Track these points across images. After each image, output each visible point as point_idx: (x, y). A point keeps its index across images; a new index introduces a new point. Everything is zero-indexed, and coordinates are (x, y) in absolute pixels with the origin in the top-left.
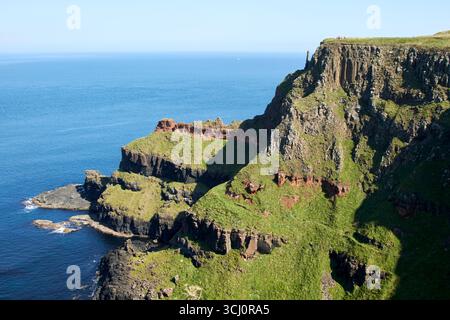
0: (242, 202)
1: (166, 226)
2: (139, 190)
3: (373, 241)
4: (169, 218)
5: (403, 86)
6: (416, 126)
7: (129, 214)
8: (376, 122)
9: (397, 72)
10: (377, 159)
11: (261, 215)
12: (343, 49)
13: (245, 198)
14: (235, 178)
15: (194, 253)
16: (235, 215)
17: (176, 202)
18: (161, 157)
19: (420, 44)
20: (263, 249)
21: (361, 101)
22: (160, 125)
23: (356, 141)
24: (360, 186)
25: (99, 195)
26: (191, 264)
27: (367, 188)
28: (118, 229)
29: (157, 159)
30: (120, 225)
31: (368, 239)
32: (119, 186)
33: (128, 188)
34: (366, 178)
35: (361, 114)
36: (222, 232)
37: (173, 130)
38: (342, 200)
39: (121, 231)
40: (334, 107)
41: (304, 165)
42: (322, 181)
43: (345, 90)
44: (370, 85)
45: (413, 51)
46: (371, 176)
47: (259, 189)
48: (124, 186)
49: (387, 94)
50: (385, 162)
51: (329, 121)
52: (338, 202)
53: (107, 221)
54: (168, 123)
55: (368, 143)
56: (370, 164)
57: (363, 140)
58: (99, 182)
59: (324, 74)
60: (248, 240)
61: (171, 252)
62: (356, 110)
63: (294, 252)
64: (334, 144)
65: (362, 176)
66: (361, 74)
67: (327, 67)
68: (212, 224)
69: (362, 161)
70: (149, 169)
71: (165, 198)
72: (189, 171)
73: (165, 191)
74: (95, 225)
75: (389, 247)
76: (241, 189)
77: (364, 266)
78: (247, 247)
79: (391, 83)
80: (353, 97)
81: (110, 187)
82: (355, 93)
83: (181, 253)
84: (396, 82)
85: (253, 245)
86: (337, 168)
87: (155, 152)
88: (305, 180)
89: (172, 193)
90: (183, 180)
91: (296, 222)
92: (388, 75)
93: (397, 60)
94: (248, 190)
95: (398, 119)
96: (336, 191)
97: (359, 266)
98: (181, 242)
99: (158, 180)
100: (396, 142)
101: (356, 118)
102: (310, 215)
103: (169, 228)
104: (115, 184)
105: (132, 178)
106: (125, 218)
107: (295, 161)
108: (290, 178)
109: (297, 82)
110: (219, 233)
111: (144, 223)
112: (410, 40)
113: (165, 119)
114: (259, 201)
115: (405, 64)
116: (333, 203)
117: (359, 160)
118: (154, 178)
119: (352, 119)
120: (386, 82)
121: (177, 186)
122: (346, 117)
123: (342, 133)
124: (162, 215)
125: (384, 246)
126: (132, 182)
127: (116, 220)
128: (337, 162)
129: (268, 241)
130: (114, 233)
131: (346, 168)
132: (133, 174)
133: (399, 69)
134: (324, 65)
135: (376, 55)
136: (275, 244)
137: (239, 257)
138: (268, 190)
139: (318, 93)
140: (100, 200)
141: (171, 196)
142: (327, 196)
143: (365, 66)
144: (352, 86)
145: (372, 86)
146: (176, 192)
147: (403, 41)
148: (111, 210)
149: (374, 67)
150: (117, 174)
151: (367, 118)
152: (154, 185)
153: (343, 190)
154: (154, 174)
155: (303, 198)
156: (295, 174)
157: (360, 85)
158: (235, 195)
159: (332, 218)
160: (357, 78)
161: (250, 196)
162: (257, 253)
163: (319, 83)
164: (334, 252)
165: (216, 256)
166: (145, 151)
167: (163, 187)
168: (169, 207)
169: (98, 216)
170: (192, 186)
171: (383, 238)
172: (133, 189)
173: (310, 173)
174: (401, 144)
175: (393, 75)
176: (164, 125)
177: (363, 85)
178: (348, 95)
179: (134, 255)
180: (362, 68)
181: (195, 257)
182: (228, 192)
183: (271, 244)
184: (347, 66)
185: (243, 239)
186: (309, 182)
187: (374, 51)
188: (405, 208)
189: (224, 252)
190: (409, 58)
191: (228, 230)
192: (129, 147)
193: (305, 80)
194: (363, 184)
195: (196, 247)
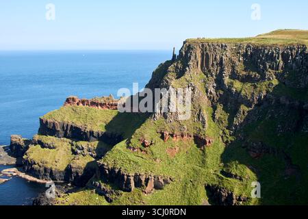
0: (140, 154)
1: (77, 173)
2: (54, 148)
3: (236, 176)
4: (79, 168)
5: (245, 70)
6: (256, 97)
7: (49, 166)
8: (228, 95)
9: (239, 61)
10: (231, 120)
11: (155, 162)
12: (203, 46)
13: (142, 151)
14: (133, 136)
15: (106, 192)
16: (136, 163)
17: (84, 155)
18: (70, 123)
19: (253, 42)
20: (158, 187)
21: (216, 81)
22: (68, 100)
23: (215, 108)
24: (220, 138)
25: (24, 153)
26: (105, 200)
27: (225, 140)
28: (40, 177)
29: (67, 125)
30: (42, 174)
31: (232, 175)
32: (39, 146)
33: (46, 147)
34: (224, 133)
35: (217, 89)
36: (128, 176)
37: (78, 104)
38: (209, 149)
39: (42, 178)
40: (199, 85)
41: (181, 126)
42: (194, 136)
43: (204, 73)
44: (222, 70)
45: (249, 46)
46: (227, 131)
47: (151, 144)
48: (43, 146)
49: (234, 76)
50: (236, 122)
51: (196, 95)
52: (207, 151)
53: (32, 172)
54: (74, 100)
55: (223, 109)
56: (226, 123)
57: (220, 108)
58: (22, 143)
59: (191, 63)
60: (147, 180)
61: (88, 192)
62: (213, 87)
63: (179, 187)
64: (200, 111)
65: (221, 132)
66: (215, 63)
67: (192, 58)
68: (120, 171)
69: (220, 121)
70: (62, 132)
71: (74, 153)
72: (92, 133)
73: (74, 148)
74: (22, 175)
75: (247, 179)
76: (139, 145)
77: (232, 194)
78: (147, 185)
79: (236, 68)
80: (210, 78)
81: (32, 147)
82: (212, 76)
83: (96, 193)
84: (240, 68)
85: (151, 184)
86: (203, 127)
87: (65, 120)
88: (182, 136)
89: (80, 149)
90: (87, 139)
91: (179, 166)
92: (234, 63)
93: (239, 53)
94: (144, 144)
95: (243, 92)
96: (205, 142)
97: (228, 194)
98: (95, 185)
99: (69, 140)
100: (243, 108)
101: (214, 92)
102: (188, 160)
103: (80, 174)
104: (35, 144)
105: (49, 139)
106: (45, 169)
107: (175, 123)
108: (172, 135)
109: (171, 68)
110: (126, 177)
111: (60, 172)
112: (246, 39)
113: (71, 97)
114: (152, 152)
115: (245, 55)
116: (204, 151)
117: (218, 121)
118: (65, 139)
119: (211, 93)
120: (233, 67)
121: (83, 144)
122: (207, 92)
123: (205, 103)
124: (73, 165)
125: (244, 179)
126: (49, 142)
127: (39, 171)
128: (204, 123)
129: (161, 180)
130: (38, 180)
131: (210, 127)
132: (49, 137)
133: (241, 59)
134: (190, 57)
135: (225, 49)
136: (166, 182)
137: (141, 193)
138: (158, 144)
139: (187, 76)
140: (25, 157)
141: (79, 151)
142: (198, 146)
143: (218, 57)
144: (210, 71)
145: (223, 70)
146: (83, 149)
147: (241, 40)
148: (35, 164)
149: (224, 58)
150: (37, 137)
151: (221, 92)
152: (66, 144)
153: (209, 142)
154: (65, 136)
155: (182, 149)
156: (175, 132)
157: (215, 70)
158: (134, 149)
159: (204, 162)
160: (213, 65)
161: (145, 149)
162: (154, 189)
163: (187, 69)
164: (208, 185)
165: (124, 193)
166: (58, 120)
167: (72, 145)
168: (78, 159)
169: (24, 168)
170: (95, 144)
171: (242, 173)
172: (50, 148)
173: (185, 132)
174: (247, 109)
175: (237, 63)
176: (71, 101)
177: (217, 70)
178: (207, 77)
179: (59, 196)
180: (215, 58)
181: (107, 195)
182: (128, 147)
183: (163, 182)
184: (205, 58)
185: (143, 180)
186: (185, 137)
187: (224, 47)
188: (255, 152)
189: (130, 190)
190: (247, 51)
191: (132, 174)
192: (46, 117)
193: (177, 67)
194: (222, 137)
195: (108, 188)
